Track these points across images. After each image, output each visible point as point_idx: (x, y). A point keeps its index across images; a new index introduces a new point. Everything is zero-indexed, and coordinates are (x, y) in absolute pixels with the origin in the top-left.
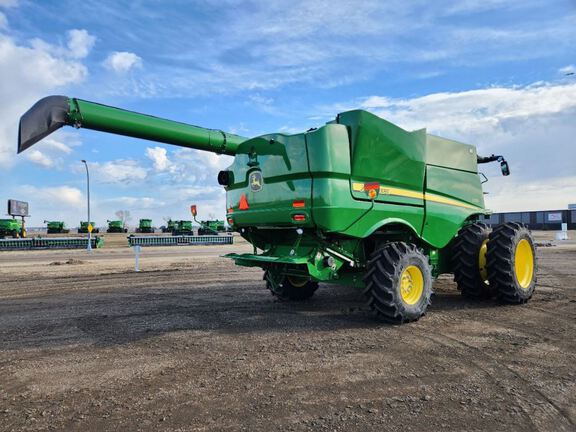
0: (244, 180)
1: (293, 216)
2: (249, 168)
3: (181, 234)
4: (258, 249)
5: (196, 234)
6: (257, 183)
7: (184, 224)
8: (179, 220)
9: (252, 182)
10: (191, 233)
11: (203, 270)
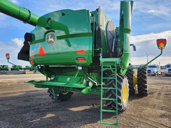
0: (43, 38)
1: (77, 59)
2: (47, 30)
3: (3, 70)
4: (48, 78)
5: (10, 70)
6: (52, 39)
7: (5, 67)
8: (3, 65)
9: (48, 39)
10: (8, 70)
11: (12, 86)
